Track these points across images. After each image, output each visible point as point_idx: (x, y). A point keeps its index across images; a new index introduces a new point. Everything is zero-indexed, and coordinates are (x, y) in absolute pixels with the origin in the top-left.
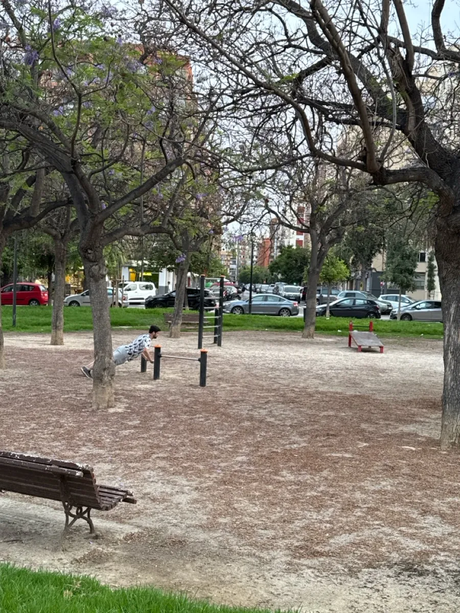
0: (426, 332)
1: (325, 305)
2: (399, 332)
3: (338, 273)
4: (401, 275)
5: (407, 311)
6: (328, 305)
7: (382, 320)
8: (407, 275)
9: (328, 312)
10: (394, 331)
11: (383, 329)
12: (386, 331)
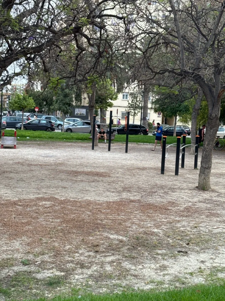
0: (67, 138)
1: (21, 124)
2: (53, 138)
3: (27, 105)
4: (63, 106)
5: (70, 127)
6: (22, 123)
7: (55, 132)
8: (67, 106)
9: (22, 127)
10: (50, 138)
11: (45, 136)
12: (46, 138)
